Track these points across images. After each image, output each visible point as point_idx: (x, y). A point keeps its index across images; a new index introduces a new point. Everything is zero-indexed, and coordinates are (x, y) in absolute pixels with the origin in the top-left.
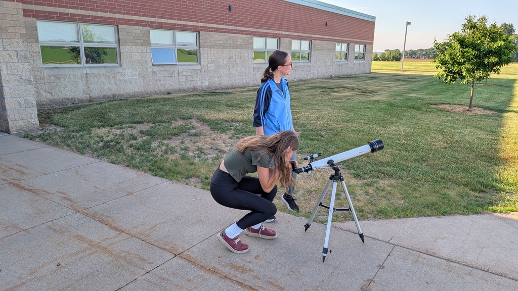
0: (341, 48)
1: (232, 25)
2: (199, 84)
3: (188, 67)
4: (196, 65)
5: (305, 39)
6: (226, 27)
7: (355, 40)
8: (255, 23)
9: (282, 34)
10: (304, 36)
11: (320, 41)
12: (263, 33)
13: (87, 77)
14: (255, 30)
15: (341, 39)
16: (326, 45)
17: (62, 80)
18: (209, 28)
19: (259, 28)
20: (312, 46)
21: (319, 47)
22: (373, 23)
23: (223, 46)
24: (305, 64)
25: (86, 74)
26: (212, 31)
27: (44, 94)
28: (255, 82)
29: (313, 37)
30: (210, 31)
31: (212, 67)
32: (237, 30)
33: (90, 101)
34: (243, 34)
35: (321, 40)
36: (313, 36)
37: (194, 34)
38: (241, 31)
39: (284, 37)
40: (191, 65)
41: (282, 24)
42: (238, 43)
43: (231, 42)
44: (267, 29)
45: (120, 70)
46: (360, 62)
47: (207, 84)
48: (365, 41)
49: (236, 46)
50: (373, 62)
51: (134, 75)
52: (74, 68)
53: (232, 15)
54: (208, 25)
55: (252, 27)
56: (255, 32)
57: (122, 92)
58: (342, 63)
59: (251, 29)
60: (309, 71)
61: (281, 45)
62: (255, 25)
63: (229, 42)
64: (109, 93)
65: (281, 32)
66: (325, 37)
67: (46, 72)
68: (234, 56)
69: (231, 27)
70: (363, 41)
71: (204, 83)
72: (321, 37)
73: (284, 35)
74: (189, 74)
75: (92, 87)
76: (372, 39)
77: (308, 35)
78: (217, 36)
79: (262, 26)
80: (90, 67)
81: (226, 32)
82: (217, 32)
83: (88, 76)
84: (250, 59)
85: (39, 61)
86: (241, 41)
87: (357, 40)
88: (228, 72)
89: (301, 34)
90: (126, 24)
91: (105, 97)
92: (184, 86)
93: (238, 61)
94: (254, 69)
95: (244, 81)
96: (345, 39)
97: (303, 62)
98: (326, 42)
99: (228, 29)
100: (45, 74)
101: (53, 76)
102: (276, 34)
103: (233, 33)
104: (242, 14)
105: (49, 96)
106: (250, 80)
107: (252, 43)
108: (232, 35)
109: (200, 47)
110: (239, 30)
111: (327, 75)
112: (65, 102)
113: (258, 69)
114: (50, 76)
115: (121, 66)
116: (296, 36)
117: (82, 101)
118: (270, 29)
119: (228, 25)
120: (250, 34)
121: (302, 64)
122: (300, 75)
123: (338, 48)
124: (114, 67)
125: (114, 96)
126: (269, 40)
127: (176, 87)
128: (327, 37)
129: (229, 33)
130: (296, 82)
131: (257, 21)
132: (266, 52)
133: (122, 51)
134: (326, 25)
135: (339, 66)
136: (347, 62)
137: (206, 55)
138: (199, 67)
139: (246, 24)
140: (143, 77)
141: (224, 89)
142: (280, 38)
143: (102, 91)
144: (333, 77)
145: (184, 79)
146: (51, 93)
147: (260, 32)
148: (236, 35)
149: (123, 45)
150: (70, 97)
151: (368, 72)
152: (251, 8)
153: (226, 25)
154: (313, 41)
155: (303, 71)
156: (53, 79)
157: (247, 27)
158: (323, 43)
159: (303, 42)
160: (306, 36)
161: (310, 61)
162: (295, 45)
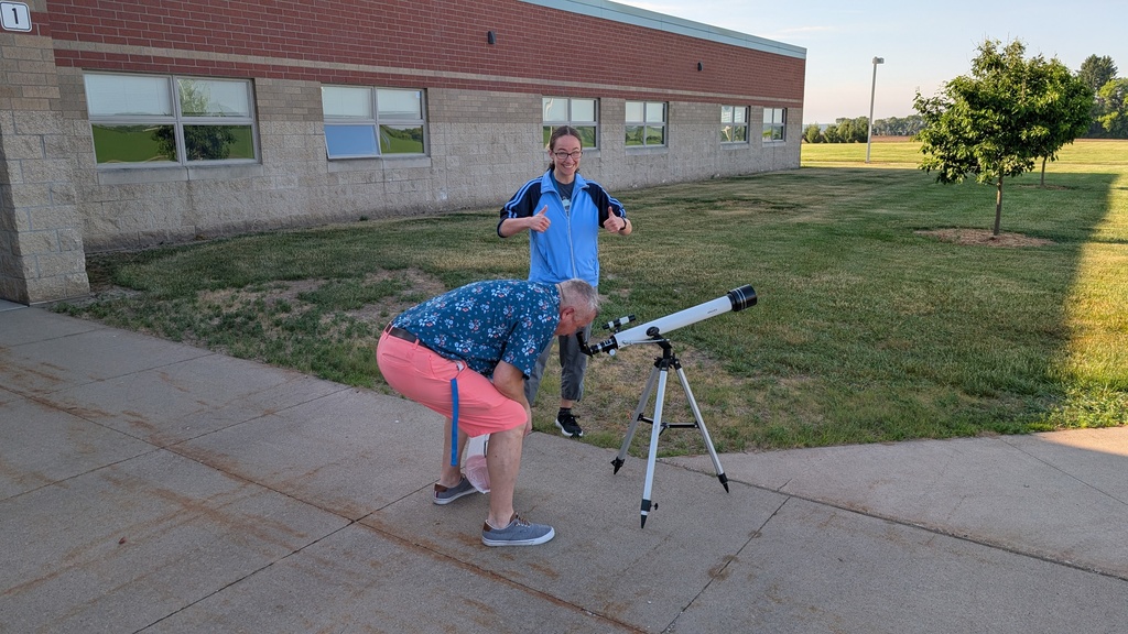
0: (733, 116)
1: (496, 74)
2: (428, 198)
3: (405, 163)
4: (420, 158)
5: (653, 98)
6: (484, 77)
7: (762, 98)
8: (544, 67)
9: (603, 90)
10: (650, 94)
11: (686, 103)
12: (564, 88)
13: (189, 188)
14: (546, 82)
15: (731, 96)
16: (699, 111)
17: (138, 195)
18: (446, 79)
19: (553, 78)
20: (670, 114)
21: (684, 115)
22: (802, 63)
23: (477, 118)
24: (656, 153)
25: (188, 182)
26: (454, 87)
27: (100, 224)
29: (672, 95)
30: (449, 86)
31: (454, 162)
32: (507, 84)
33: (198, 237)
34: (520, 91)
35: (688, 101)
36: (670, 92)
37: (417, 93)
38: (515, 84)
39: (607, 96)
40: (411, 158)
41: (603, 69)
42: (510, 110)
43: (495, 110)
44: (571, 80)
45: (260, 171)
46: (776, 145)
47: (445, 198)
48: (786, 100)
49: (504, 118)
50: (805, 146)
51: (290, 181)
52: (163, 168)
53: (496, 52)
54: (445, 74)
55: (539, 77)
56: (545, 86)
57: (264, 218)
58: (736, 147)
59: (538, 81)
60: (665, 167)
61: (601, 112)
62: (546, 72)
63: (490, 109)
64: (236, 220)
65: (601, 86)
66: (698, 94)
67: (104, 178)
68: (501, 139)
69: (493, 78)
70: (780, 100)
71: (441, 196)
72: (689, 93)
73: (609, 90)
74: (405, 177)
75: (201, 208)
76: (802, 99)
77: (660, 91)
78: (465, 98)
79: (560, 74)
80: (197, 167)
81: (485, 89)
82: (464, 87)
83: (193, 185)
84: (536, 144)
85: (90, 157)
86: (516, 105)
87: (768, 99)
88: (489, 173)
89: (644, 89)
90: (271, 76)
91: (228, 229)
92: (397, 203)
93: (511, 148)
96: (741, 97)
97: (652, 148)
98: (699, 104)
99: (487, 82)
100: (102, 182)
101: (119, 186)
102: (592, 90)
103: (499, 90)
104: (516, 49)
105: (111, 229)
107: (540, 111)
108: (497, 93)
109: (428, 121)
110: (511, 84)
111: (703, 174)
112: (145, 241)
114: (111, 187)
115: (261, 163)
116: (633, 92)
117: (179, 238)
118: (577, 80)
119: (487, 73)
120: (534, 92)
121: (649, 152)
122: (646, 175)
123: (726, 116)
124: (246, 166)
125: (248, 226)
126: (575, 102)
127: (379, 205)
128: (703, 94)
129: (490, 89)
130: (636, 190)
131: (549, 63)
133: (263, 132)
134: (699, 68)
135: (730, 154)
136: (747, 146)
137: (442, 137)
138: (427, 163)
139: (525, 70)
140: (309, 186)
141: (481, 208)
142: (599, 99)
143: (222, 216)
144: (718, 179)
145: (396, 189)
146: (114, 223)
147: (556, 87)
148: (505, 94)
149: (265, 119)
150: (154, 230)
151: (793, 166)
152: (535, 36)
153: (482, 73)
154: (671, 103)
155: (651, 166)
156: (118, 193)
157: (528, 76)
158: (694, 106)
159: (650, 105)
160: (655, 94)
161: (667, 146)
162: (634, 112)
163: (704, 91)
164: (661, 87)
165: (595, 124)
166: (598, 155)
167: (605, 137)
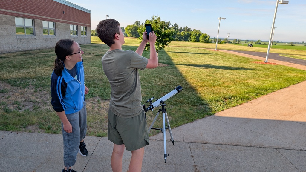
0: (73, 28)
5: (51, 21)
7: (80, 23)
8: (15, 7)
9: (35, 17)
10: (50, 19)
11: (60, 23)
12: (22, 15)
14: (16, 12)
15: (72, 22)
16: (64, 26)
19: (18, 11)
20: (56, 26)
21: (60, 26)
22: (89, 14)
28: (19, 49)
29: (56, 20)
34: (7, 14)
35: (61, 22)
36: (56, 19)
38: (5, 12)
39: (37, 19)
41: (35, 10)
42: (3, 21)
44: (24, 12)
46: (85, 37)
48: (86, 24)
49: (2, 23)
50: (92, 37)
55: (13, 10)
56: (16, 14)
58: (75, 37)
59: (13, 12)
61: (35, 24)
62: (15, 9)
65: (34, 15)
66: (64, 20)
68: (1, 30)
70: (85, 24)
72: (61, 20)
73: (37, 17)
76: (90, 24)
77: (53, 19)
79: (21, 10)
84: (13, 32)
86: (6, 19)
87: (82, 24)
89: (48, 18)
93: (4, 34)
94: (17, 40)
95: (11, 48)
96: (75, 22)
98: (64, 23)
102: (31, 16)
106: (15, 47)
107: (14, 22)
110: (3, 11)
113: (21, 40)
116: (44, 18)
118: (26, 13)
120: (12, 15)
121: (50, 37)
122: (50, 44)
123: (71, 27)
126: (26, 20)
128: (65, 21)
130: (48, 49)
131: (16, 6)
132: (25, 28)
134: (63, 13)
136: (77, 37)
139: (8, 7)
142: (34, 19)
147: (19, 14)
151: (89, 43)
154: (56, 23)
155: (52, 41)
157: (9, 10)
158: (63, 24)
159: (50, 23)
160: (51, 19)
161: (56, 35)
162: (45, 24)
163: (65, 20)
164: (53, 17)
165: (33, 27)
166: (35, 37)
167: (37, 32)
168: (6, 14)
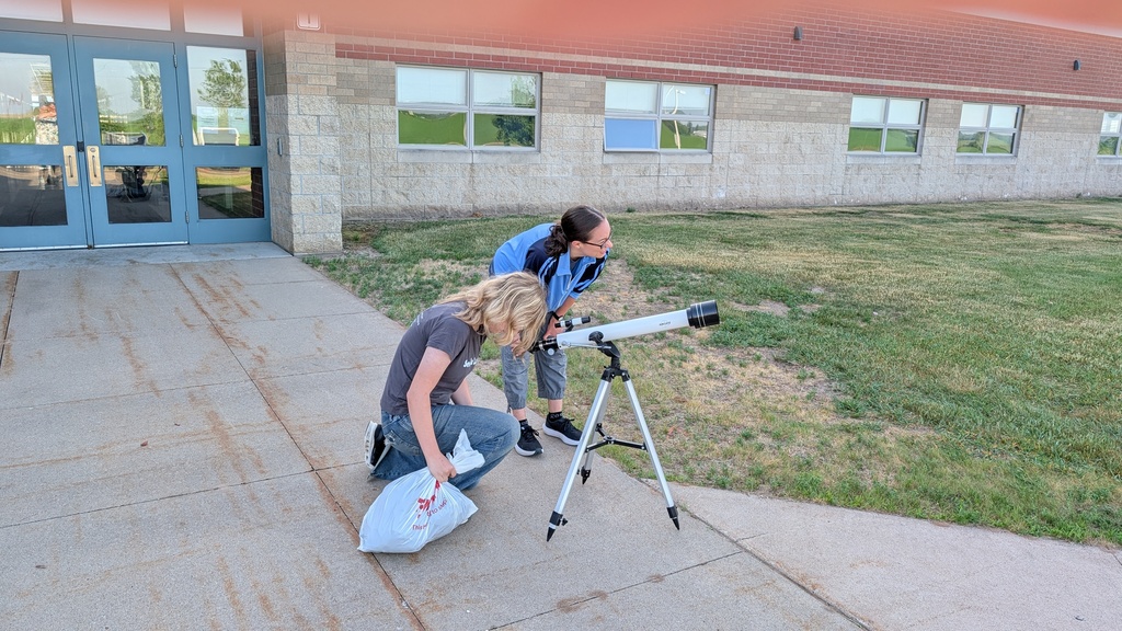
1: (799, 71)
2: (704, 194)
3: (680, 159)
4: (701, 154)
5: (1003, 102)
6: (784, 74)
8: (859, 65)
9: (933, 90)
10: (999, 95)
11: (1051, 108)
12: (882, 87)
13: (472, 170)
14: (859, 80)
15: (1119, 100)
16: (1069, 118)
17: (428, 173)
18: (740, 76)
19: (869, 76)
20: (1025, 120)
21: (1047, 121)
23: (771, 116)
24: (999, 163)
25: (472, 164)
26: (748, 83)
27: (394, 196)
28: (847, 197)
29: (1030, 98)
30: (742, 83)
31: (739, 160)
32: (810, 81)
33: (475, 215)
34: (825, 89)
35: (1054, 105)
36: (1028, 93)
37: (707, 90)
38: (821, 82)
39: (939, 97)
40: (690, 154)
41: (937, 67)
42: (810, 109)
43: (793, 108)
44: (893, 79)
45: (537, 158)
47: (722, 195)
49: (803, 117)
51: (564, 170)
52: (452, 151)
53: (802, 48)
54: (739, 71)
55: (852, 75)
56: (858, 85)
57: (536, 202)
58: (1120, 163)
59: (849, 80)
60: (1009, 179)
61: (929, 114)
62: (861, 70)
63: (786, 108)
64: (510, 202)
65: (931, 86)
66: (1069, 97)
67: (402, 158)
68: (797, 139)
69: (795, 75)
71: (718, 193)
72: (1057, 96)
73: (942, 91)
74: (682, 173)
75: (480, 189)
77: (1014, 92)
78: (759, 95)
79: (880, 72)
80: (482, 152)
81: (783, 86)
82: (760, 84)
83: (475, 167)
84: (838, 146)
85: (393, 138)
86: (820, 104)
88: (777, 173)
89: (991, 92)
90: (558, 71)
91: (502, 209)
92: (669, 197)
93: (807, 149)
94: (847, 169)
95: (819, 193)
97: (993, 158)
98: (1070, 109)
99: (787, 80)
100: (400, 160)
101: (413, 164)
102: (919, 89)
103: (800, 87)
104: (826, 45)
105: (403, 201)
106: (832, 192)
107: (849, 111)
108: (798, 91)
109: (714, 117)
110: (815, 82)
111: (1065, 192)
112: (429, 214)
113: (859, 168)
114: (407, 164)
115: (540, 151)
116: (975, 94)
117: (458, 213)
118: (900, 79)
119: (788, 70)
120: (843, 90)
121: (988, 162)
122: (981, 187)
123: (1111, 122)
124: (525, 153)
125: (520, 208)
126: (896, 103)
127: (650, 198)
128: (1077, 97)
129: (789, 87)
130: (965, 202)
131: (867, 60)
132: (885, 133)
133: (544, 122)
134: (1075, 67)
135: (1111, 170)
137: (728, 134)
138: (707, 159)
139: (835, 68)
140: (582, 176)
141: (762, 208)
142: (927, 100)
143: (498, 198)
144: (1087, 198)
145: (670, 183)
146: (406, 195)
147: (872, 86)
148: (807, 92)
149: (548, 111)
150: (438, 205)
152: (852, 32)
153: (783, 69)
154: (1027, 107)
155: (990, 178)
156: (412, 170)
157: (838, 74)
158: (1060, 111)
159: (997, 109)
160: (1006, 96)
161: (1016, 156)
162: (972, 116)
163: (1078, 94)
164: (1015, 88)
165: (919, 127)
166: (918, 161)
167: (929, 142)
168: (822, 89)
